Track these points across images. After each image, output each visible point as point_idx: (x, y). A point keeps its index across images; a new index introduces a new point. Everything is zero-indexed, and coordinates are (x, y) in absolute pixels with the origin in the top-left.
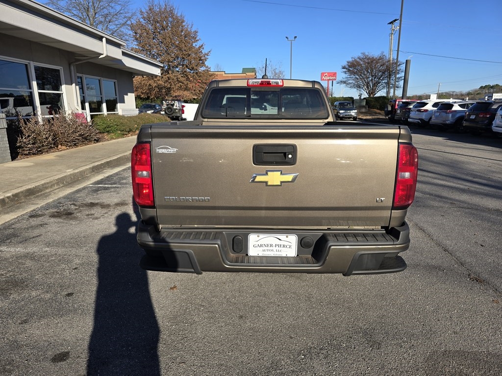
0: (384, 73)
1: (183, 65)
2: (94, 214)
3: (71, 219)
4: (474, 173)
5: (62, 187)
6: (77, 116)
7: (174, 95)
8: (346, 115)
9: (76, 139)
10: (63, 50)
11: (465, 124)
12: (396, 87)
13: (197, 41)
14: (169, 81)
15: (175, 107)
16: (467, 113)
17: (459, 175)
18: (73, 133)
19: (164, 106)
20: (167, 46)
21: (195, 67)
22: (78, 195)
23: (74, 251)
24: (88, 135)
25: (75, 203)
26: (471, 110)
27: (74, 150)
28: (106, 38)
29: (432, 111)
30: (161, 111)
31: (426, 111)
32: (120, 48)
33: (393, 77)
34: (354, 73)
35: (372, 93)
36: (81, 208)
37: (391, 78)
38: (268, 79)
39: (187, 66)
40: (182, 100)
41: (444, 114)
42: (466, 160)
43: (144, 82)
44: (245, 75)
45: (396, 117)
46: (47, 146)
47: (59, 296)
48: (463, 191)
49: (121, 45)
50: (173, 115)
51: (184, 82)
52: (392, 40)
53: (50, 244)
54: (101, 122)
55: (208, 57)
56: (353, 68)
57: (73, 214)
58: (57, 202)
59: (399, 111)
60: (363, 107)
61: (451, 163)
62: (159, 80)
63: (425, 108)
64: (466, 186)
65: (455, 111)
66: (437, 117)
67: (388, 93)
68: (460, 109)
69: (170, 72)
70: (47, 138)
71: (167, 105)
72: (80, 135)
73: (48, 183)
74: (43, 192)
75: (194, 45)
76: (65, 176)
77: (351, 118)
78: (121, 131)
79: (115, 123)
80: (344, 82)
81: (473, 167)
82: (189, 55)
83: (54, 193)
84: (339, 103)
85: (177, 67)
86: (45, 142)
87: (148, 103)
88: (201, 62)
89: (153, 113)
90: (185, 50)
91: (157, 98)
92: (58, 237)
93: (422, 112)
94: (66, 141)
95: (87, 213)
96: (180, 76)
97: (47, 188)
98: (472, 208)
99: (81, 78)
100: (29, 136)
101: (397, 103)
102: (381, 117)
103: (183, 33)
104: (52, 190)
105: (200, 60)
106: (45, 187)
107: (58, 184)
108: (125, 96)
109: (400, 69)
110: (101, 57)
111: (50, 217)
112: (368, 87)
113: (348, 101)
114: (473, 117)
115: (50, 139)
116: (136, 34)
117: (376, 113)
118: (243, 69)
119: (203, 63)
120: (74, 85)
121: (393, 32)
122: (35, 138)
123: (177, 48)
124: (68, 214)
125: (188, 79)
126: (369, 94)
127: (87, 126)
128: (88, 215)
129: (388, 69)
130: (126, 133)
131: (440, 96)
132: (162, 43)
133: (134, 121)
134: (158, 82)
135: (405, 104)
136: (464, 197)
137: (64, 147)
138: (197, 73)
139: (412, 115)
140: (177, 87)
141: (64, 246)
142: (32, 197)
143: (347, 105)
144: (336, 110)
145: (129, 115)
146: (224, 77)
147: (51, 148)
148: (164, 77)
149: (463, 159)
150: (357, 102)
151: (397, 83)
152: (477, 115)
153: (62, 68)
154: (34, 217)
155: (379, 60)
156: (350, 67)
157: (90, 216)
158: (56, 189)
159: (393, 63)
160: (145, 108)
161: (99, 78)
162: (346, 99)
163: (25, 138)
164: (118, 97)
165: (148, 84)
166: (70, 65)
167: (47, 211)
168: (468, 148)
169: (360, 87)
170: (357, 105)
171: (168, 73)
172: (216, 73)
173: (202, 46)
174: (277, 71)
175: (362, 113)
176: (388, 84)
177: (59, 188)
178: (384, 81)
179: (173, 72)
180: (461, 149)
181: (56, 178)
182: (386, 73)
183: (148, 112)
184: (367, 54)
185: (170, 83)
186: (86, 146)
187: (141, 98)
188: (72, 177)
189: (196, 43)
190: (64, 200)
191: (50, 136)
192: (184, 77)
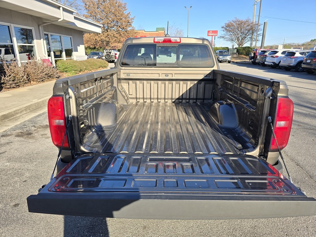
0: (249, 31)
1: (117, 26)
2: (46, 134)
3: (30, 138)
4: (312, 101)
5: (29, 112)
6: (44, 61)
7: (112, 46)
8: (224, 59)
9: (43, 77)
10: (34, 16)
11: (303, 66)
12: (257, 40)
13: (126, 10)
14: (108, 37)
15: (111, 54)
16: (305, 59)
17: (302, 103)
18: (41, 73)
19: (105, 54)
20: (107, 13)
21: (125, 27)
22: (39, 119)
23: (27, 166)
24: (51, 74)
25: (35, 125)
26: (308, 56)
27: (42, 84)
28: (63, 8)
29: (281, 57)
30: (103, 56)
31: (277, 57)
32: (73, 14)
33: (255, 34)
34: (230, 31)
35: (241, 44)
36: (39, 129)
37: (254, 35)
38: (169, 37)
39: (120, 27)
40: (116, 49)
41: (289, 59)
42: (305, 92)
43: (91, 37)
44: (158, 32)
45: (257, 61)
46: (23, 82)
47: (8, 207)
48: (306, 115)
49: (73, 12)
50: (110, 59)
51: (118, 37)
52: (255, 9)
53: (10, 159)
54: (61, 65)
55: (133, 20)
56: (228, 28)
57: (32, 134)
58: (23, 124)
59: (258, 57)
60: (235, 53)
61: (295, 94)
62: (101, 36)
63: (276, 55)
64: (307, 111)
65: (297, 57)
66: (284, 61)
67: (251, 44)
68: (300, 55)
69: (109, 31)
70: (23, 77)
71: (107, 53)
72: (46, 74)
73: (18, 110)
74: (14, 117)
75: (124, 12)
76: (31, 105)
77: (227, 61)
78: (74, 71)
79: (71, 66)
80: (223, 37)
81: (310, 97)
82: (121, 19)
83: (22, 117)
84: (219, 52)
85: (113, 27)
86: (21, 79)
87: (95, 51)
88: (129, 24)
89: (97, 58)
90: (118, 16)
91: (100, 48)
92: (18, 153)
93: (274, 57)
94: (36, 79)
95: (42, 133)
96: (115, 33)
97: (17, 113)
98: (313, 129)
99: (47, 35)
100: (10, 75)
101: (258, 51)
102: (246, 61)
103: (117, 5)
104: (21, 114)
105: (128, 22)
106: (16, 113)
107: (26, 110)
108: (78, 47)
109: (260, 29)
110: (60, 20)
111: (15, 136)
112: (238, 41)
113: (225, 49)
114: (308, 61)
115: (25, 77)
116: (86, 5)
117: (243, 58)
118: (157, 28)
119: (130, 25)
120: (42, 40)
121: (256, 3)
122: (15, 77)
123: (113, 15)
124: (29, 134)
125: (120, 35)
126: (239, 45)
127: (51, 68)
128: (42, 135)
129: (252, 28)
130: (78, 72)
131: (285, 46)
132: (103, 11)
133: (84, 64)
134: (101, 37)
135: (263, 52)
136: (307, 120)
137: (35, 83)
138: (126, 31)
139: (267, 59)
140: (113, 41)
141: (20, 162)
142: (6, 120)
143: (224, 53)
144: (217, 56)
145: (80, 60)
146: (144, 34)
147: (26, 83)
148: (105, 34)
149: (303, 91)
150: (231, 50)
151: (258, 38)
152: (312, 60)
153: (33, 28)
154: (4, 137)
155: (246, 22)
156: (227, 27)
157: (44, 136)
158: (24, 114)
159: (255, 25)
160: (92, 54)
161: (60, 35)
162: (224, 48)
163: (7, 77)
164: (73, 47)
165: (95, 39)
166: (39, 26)
167: (15, 132)
168: (306, 83)
169: (233, 40)
170: (231, 52)
171: (108, 31)
172: (139, 31)
173: (129, 13)
174: (179, 30)
175: (234, 58)
176: (251, 38)
177: (26, 113)
178: (249, 37)
179: (111, 30)
180: (301, 83)
181: (25, 106)
182: (250, 31)
183: (94, 57)
184: (238, 18)
185: (109, 38)
186: (50, 82)
187: (90, 48)
188: (37, 105)
189: (126, 11)
190: (28, 123)
191: (24, 75)
192: (118, 34)
